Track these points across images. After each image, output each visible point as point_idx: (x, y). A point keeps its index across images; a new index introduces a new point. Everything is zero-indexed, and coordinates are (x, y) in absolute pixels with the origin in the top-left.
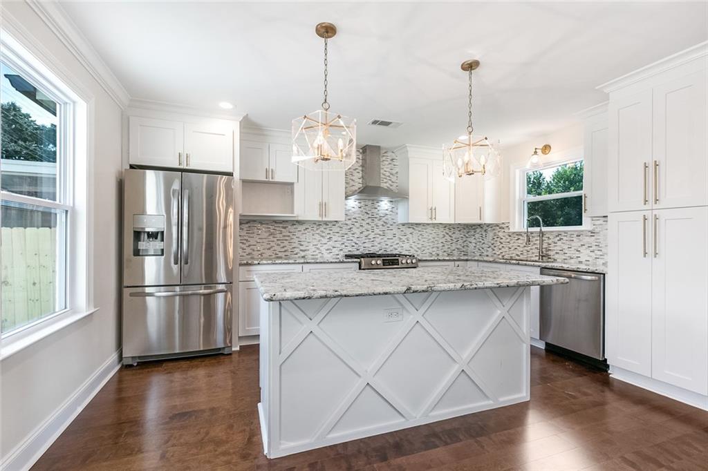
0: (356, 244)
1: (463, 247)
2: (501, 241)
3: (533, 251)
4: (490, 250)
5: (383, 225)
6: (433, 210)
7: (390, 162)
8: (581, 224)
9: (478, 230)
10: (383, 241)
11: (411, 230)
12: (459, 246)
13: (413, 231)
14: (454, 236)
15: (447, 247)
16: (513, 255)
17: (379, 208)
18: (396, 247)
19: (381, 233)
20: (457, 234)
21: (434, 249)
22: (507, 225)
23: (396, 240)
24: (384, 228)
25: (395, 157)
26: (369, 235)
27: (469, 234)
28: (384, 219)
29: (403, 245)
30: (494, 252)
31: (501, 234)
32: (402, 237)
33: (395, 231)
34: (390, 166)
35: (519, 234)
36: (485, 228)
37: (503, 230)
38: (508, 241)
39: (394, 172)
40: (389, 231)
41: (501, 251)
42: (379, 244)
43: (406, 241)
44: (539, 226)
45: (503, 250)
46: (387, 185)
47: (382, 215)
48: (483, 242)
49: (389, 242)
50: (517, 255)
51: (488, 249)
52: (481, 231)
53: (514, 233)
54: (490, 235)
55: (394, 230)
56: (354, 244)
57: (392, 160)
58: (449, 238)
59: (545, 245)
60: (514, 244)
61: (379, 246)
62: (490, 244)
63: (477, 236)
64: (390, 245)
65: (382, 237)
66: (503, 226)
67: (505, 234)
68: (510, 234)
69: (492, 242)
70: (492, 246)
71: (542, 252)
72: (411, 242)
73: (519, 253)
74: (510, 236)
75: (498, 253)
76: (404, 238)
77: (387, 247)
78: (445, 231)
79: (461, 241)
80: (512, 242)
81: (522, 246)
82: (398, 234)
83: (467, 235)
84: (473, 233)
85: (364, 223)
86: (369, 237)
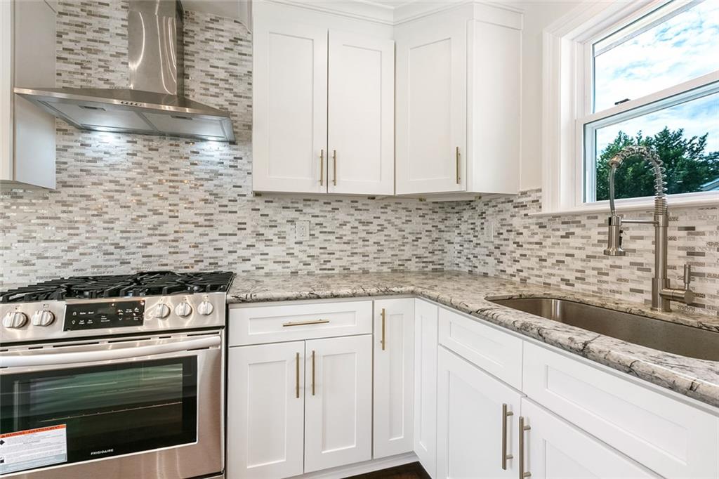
0: (117, 246)
1: (432, 253)
2: (520, 239)
3: (625, 273)
4: (491, 260)
5: (206, 201)
6: (328, 162)
7: (230, 45)
9: (466, 215)
10: (206, 239)
11: (291, 214)
12: (420, 252)
13: (296, 215)
14: (408, 228)
15: (390, 253)
16: (553, 280)
17: (194, 158)
18: (247, 253)
19: (201, 220)
20: (417, 224)
21: (356, 259)
22: (534, 197)
23: (246, 238)
24: (210, 209)
25: (242, 34)
26: (161, 224)
27: (447, 223)
28: (209, 185)
29: (266, 250)
30: (501, 267)
31: (517, 223)
32: (262, 231)
33: (244, 214)
34: (227, 55)
35: (571, 220)
36: (480, 207)
37: (523, 212)
38: (536, 239)
39: (240, 70)
40: (223, 216)
41: (518, 266)
42: (196, 246)
43: (275, 239)
44: (650, 191)
45: (524, 263)
46: (221, 101)
47: (203, 175)
48: (476, 241)
49: (225, 244)
50: (567, 282)
51: (488, 259)
52: (471, 217)
53: (555, 217)
54: (492, 224)
55: (240, 214)
56: (111, 249)
57: (235, 40)
58: (395, 234)
59: (676, 258)
60: (554, 247)
61: (193, 252)
62: (492, 247)
63: (464, 227)
64: (226, 248)
65: (201, 230)
66: (524, 200)
67: (528, 221)
68: (544, 221)
69: (497, 242)
70: (497, 252)
71: (667, 284)
72: (290, 242)
73: (571, 276)
74: (542, 226)
75: (510, 271)
76: (269, 233)
77: (219, 254)
78: (383, 217)
79: (425, 240)
80: (548, 242)
81: (580, 254)
82: (252, 220)
83: (441, 226)
84: (455, 221)
85: (146, 196)
86: (162, 230)
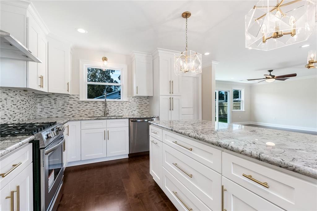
2: (71, 106)
8: (120, 98)
9: (45, 99)
31: (71, 102)
35: (87, 102)
36: (53, 97)
37: (73, 100)
38: (78, 106)
43: (2, 108)
45: (73, 112)
48: (51, 107)
52: (48, 100)
53: (83, 101)
54: (60, 102)
60: (83, 108)
62: (60, 109)
66: (74, 97)
67: (75, 102)
68: (80, 102)
70: (63, 110)
75: (68, 115)
78: (26, 98)
81: (89, 109)
84: (38, 100)
